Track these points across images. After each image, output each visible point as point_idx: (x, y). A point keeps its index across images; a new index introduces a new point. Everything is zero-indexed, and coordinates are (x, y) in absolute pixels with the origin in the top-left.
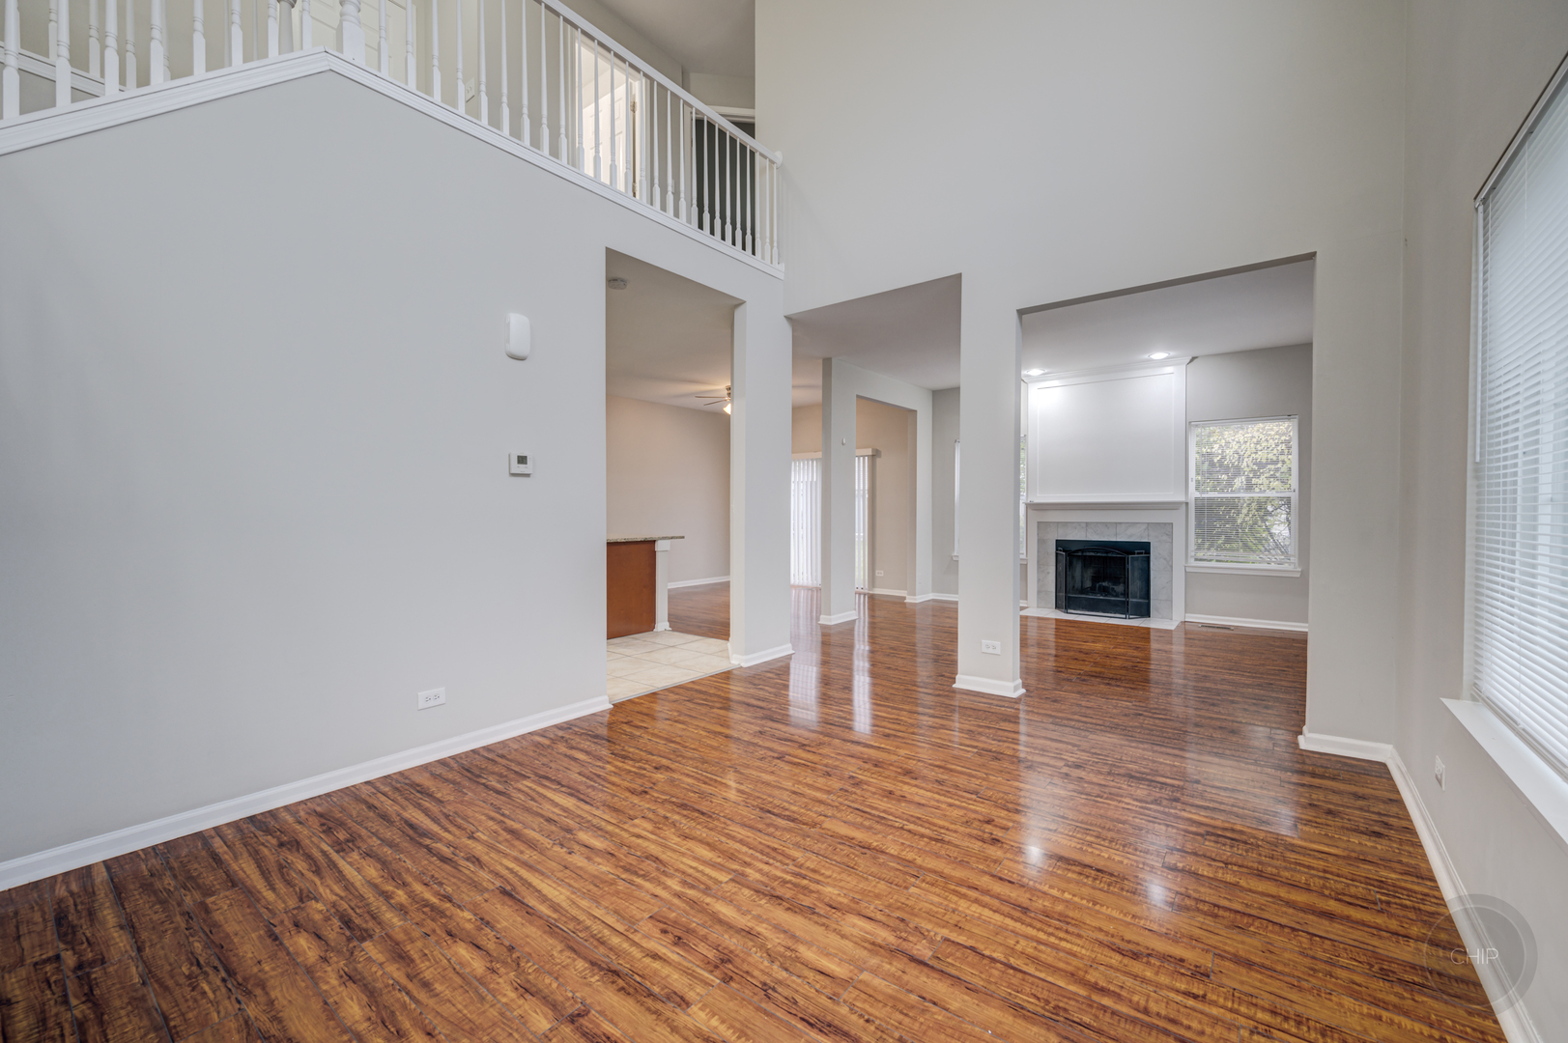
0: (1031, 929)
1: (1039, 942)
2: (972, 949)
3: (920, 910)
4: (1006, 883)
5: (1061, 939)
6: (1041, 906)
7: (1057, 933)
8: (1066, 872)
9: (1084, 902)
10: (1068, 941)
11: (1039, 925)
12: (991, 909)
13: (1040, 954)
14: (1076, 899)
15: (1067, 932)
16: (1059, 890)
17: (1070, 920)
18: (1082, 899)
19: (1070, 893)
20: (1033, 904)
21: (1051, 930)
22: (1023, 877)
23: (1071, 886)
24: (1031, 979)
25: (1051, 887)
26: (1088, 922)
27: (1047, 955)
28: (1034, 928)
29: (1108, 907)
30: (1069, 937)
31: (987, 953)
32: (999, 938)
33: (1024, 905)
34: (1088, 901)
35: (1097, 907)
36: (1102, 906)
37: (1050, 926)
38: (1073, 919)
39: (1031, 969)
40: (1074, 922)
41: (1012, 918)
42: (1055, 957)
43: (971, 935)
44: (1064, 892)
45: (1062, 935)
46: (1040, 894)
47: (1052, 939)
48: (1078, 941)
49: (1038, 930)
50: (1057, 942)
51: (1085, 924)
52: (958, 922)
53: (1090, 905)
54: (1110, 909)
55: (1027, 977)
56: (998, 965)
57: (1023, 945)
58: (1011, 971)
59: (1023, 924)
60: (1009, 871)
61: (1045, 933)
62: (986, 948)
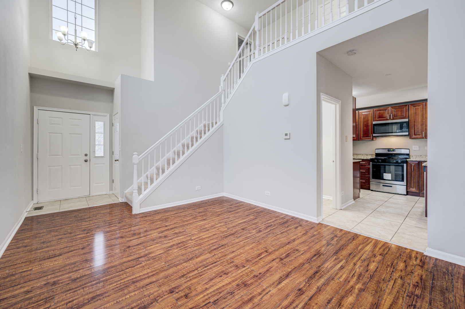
0: (127, 280)
1: (121, 280)
2: (134, 267)
3: (155, 263)
4: (148, 284)
5: (117, 285)
6: (131, 287)
7: (120, 285)
8: (137, 304)
9: (121, 300)
10: (115, 286)
11: (126, 283)
12: (142, 275)
13: (118, 278)
14: (124, 298)
15: (117, 287)
16: (132, 296)
17: (119, 291)
18: (122, 300)
19: (128, 298)
20: (134, 286)
21: (122, 284)
22: (147, 289)
23: (130, 301)
24: (115, 272)
25: (135, 295)
26: (114, 295)
27: (117, 279)
28: (126, 281)
29: (112, 305)
30: (115, 287)
31: (130, 269)
32: (131, 273)
33: (135, 283)
34: (120, 301)
35: (115, 302)
36: (114, 304)
37: (123, 285)
38: (119, 292)
39: (117, 274)
40: (118, 291)
41: (134, 278)
42: (114, 280)
43: (137, 268)
44: (130, 297)
45: (118, 286)
46: (135, 290)
47: (119, 283)
48: (112, 288)
49: (125, 282)
50: (117, 283)
51: (114, 294)
52: (144, 268)
53: (118, 300)
54: (111, 305)
55: (116, 272)
56: (125, 269)
57: (125, 276)
58: (121, 270)
59: (130, 279)
60: (152, 287)
61: (122, 283)
62: (131, 269)
